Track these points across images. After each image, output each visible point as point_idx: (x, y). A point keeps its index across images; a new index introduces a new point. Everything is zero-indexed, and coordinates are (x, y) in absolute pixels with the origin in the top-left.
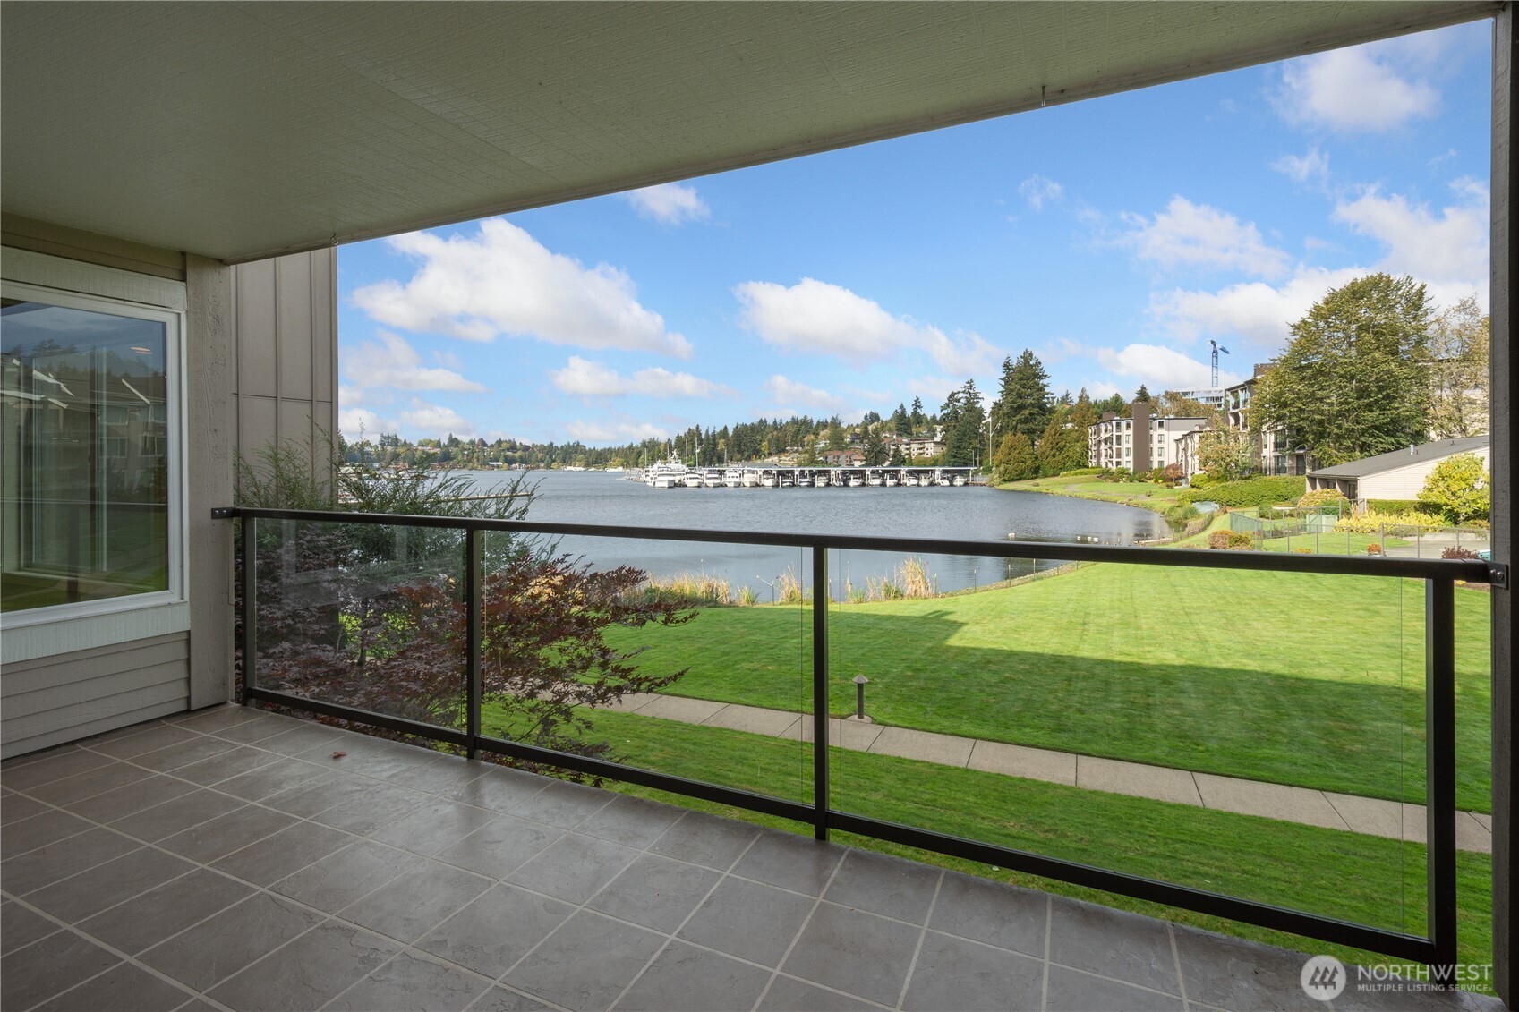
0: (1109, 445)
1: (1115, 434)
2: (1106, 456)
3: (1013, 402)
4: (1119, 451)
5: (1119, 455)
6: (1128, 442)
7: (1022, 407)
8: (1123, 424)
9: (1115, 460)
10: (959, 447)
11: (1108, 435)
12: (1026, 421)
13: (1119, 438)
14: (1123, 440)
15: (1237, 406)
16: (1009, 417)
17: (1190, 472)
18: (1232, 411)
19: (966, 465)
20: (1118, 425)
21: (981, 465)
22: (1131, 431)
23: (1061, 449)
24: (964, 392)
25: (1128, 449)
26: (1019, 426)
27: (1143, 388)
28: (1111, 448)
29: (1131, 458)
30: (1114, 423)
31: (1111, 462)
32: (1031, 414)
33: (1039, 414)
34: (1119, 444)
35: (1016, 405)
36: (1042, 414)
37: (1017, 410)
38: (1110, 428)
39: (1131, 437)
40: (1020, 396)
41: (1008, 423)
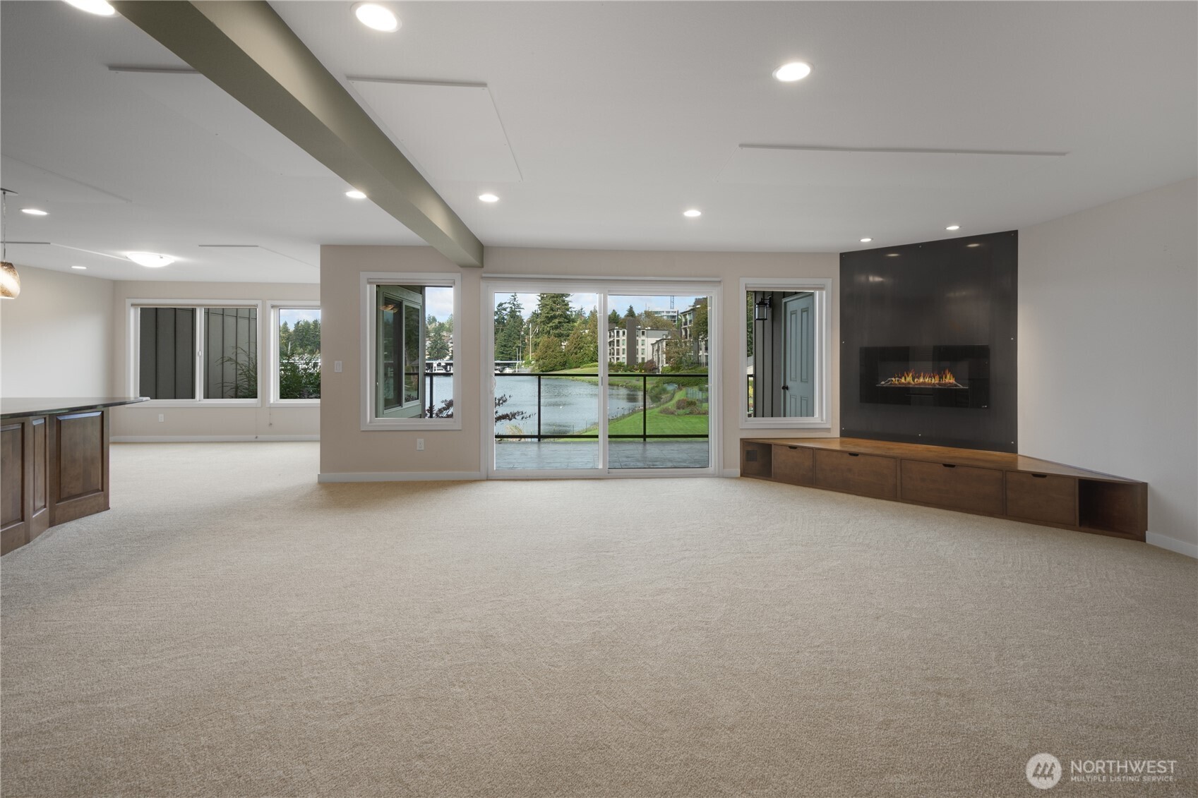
0: (612, 347)
1: (616, 339)
2: (610, 354)
3: (548, 313)
4: (618, 350)
5: (618, 354)
6: (623, 344)
7: (554, 317)
8: (621, 332)
9: (616, 356)
10: (505, 346)
11: (612, 339)
12: (556, 327)
13: (618, 341)
14: (621, 342)
15: (686, 324)
16: (544, 324)
17: (660, 365)
18: (683, 327)
19: (511, 359)
20: (618, 332)
21: (522, 359)
22: (625, 338)
23: (581, 348)
24: (509, 303)
25: (624, 349)
26: (551, 331)
27: (631, 308)
28: (613, 349)
29: (625, 356)
30: (615, 331)
31: (613, 358)
32: (560, 323)
33: (565, 322)
34: (618, 346)
35: (549, 315)
36: (568, 322)
37: (550, 319)
38: (612, 334)
39: (626, 342)
40: (552, 309)
41: (544, 328)
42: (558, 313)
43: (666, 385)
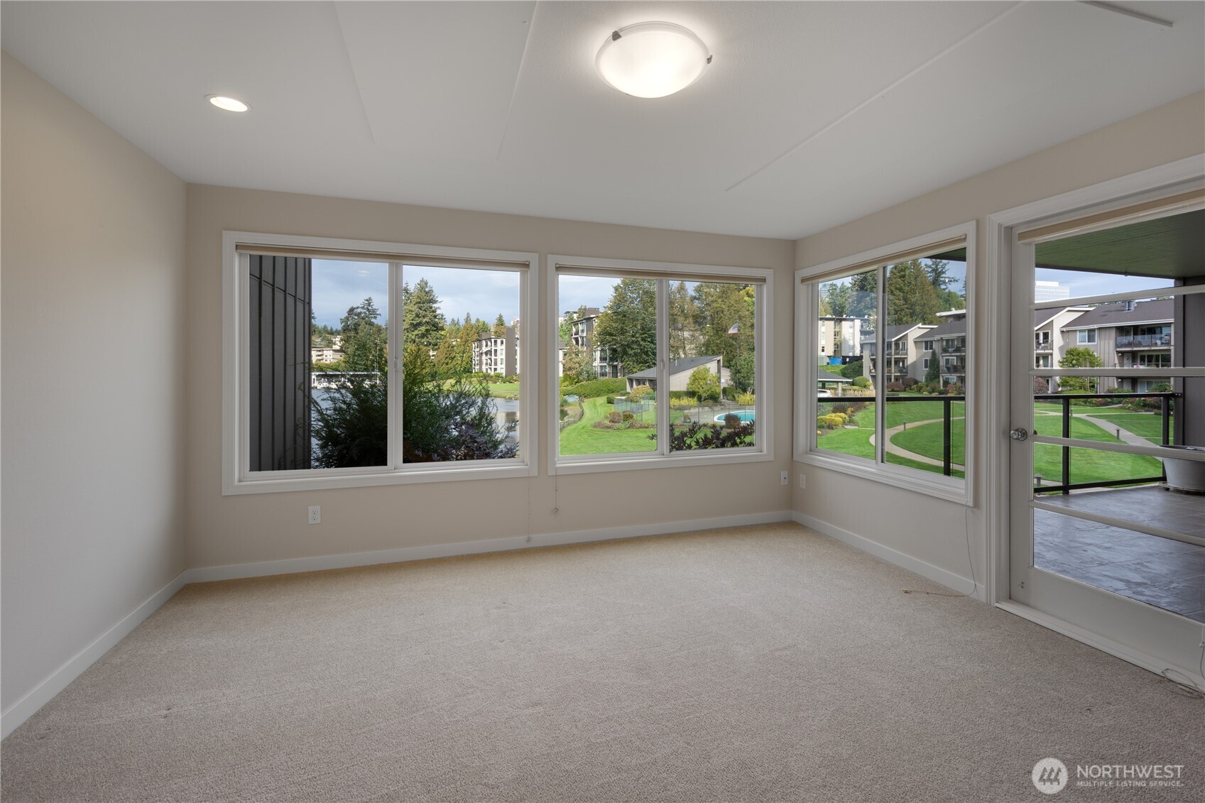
0: (489, 356)
1: (493, 348)
2: (487, 364)
3: (413, 320)
4: (496, 360)
5: (496, 364)
6: (502, 354)
7: (419, 324)
8: (499, 341)
9: (493, 367)
10: (357, 355)
11: (489, 349)
12: (423, 336)
13: (496, 351)
14: (498, 353)
15: (577, 333)
16: (408, 332)
18: (574, 336)
19: (367, 369)
20: (495, 342)
22: (504, 347)
23: (452, 358)
24: (363, 308)
25: (502, 359)
26: (417, 339)
28: (490, 359)
29: (504, 366)
30: (493, 340)
31: (491, 368)
32: (427, 330)
33: (432, 331)
34: (496, 356)
35: (415, 322)
36: (435, 331)
37: (415, 326)
38: (489, 343)
39: (504, 351)
40: (417, 316)
41: (408, 336)
42: (424, 320)
43: (566, 397)
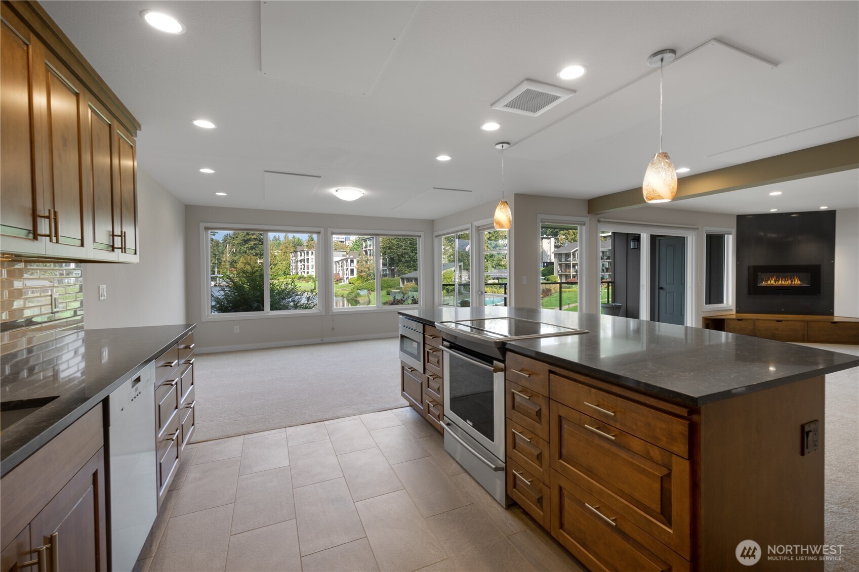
0: (303, 263)
1: (306, 257)
2: (301, 269)
3: (244, 237)
4: (308, 266)
5: (308, 269)
6: (312, 262)
7: (249, 240)
8: (310, 252)
9: (306, 271)
11: (302, 258)
12: (252, 248)
13: (308, 259)
14: (310, 261)
15: (366, 247)
16: (240, 246)
17: (345, 277)
18: (364, 249)
20: (307, 253)
22: (314, 256)
23: (275, 265)
25: (312, 265)
26: (248, 251)
28: (304, 265)
29: (314, 270)
30: (305, 252)
31: (304, 272)
32: (255, 244)
33: (259, 244)
34: (308, 262)
35: (246, 239)
36: (261, 244)
37: (246, 242)
38: (303, 254)
39: (314, 260)
40: (248, 234)
41: (241, 248)
42: (253, 237)
43: (359, 291)
